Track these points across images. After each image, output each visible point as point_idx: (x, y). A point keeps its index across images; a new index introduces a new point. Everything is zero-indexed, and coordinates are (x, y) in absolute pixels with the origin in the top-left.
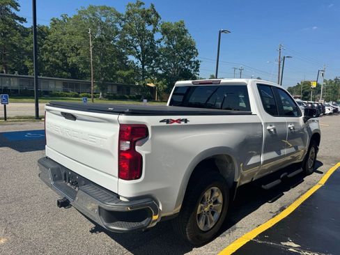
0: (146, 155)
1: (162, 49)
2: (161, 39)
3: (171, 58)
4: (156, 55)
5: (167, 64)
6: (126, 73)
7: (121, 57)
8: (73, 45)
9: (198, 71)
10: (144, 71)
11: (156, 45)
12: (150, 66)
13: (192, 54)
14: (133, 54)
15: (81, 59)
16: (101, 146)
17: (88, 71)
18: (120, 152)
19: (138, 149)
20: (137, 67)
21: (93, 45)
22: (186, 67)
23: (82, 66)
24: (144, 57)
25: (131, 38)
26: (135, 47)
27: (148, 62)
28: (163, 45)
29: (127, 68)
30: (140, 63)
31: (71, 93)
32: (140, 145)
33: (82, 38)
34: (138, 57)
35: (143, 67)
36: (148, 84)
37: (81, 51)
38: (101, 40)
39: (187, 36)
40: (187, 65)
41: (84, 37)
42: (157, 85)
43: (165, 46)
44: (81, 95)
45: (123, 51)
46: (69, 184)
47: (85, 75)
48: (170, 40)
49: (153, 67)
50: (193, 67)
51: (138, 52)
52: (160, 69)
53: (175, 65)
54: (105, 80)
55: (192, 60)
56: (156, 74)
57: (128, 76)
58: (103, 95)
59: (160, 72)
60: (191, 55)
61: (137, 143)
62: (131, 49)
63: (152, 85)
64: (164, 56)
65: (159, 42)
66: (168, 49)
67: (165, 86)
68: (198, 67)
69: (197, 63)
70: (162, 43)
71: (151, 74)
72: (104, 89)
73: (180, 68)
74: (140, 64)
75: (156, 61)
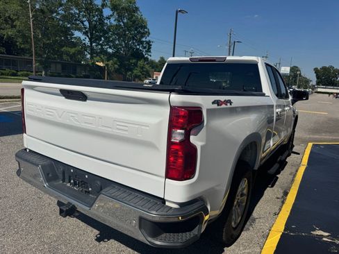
0: (202, 147)
1: (111, 26)
2: (111, 16)
3: (121, 36)
4: (105, 32)
5: (117, 42)
6: (72, 50)
7: (66, 32)
8: (7, 15)
9: (150, 52)
10: (92, 49)
11: (106, 21)
12: (99, 44)
13: (144, 33)
14: (79, 30)
15: (19, 31)
16: (139, 137)
17: (27, 46)
18: (170, 143)
19: (193, 139)
20: (85, 44)
21: (33, 16)
22: (138, 47)
23: (20, 40)
24: (92, 34)
25: (78, 12)
26: (82, 22)
27: (96, 40)
28: (113, 21)
29: (74, 45)
30: (87, 39)
31: (8, 71)
32: (196, 134)
33: (19, 8)
34: (85, 33)
35: (91, 44)
36: (97, 63)
37: (17, 23)
38: (42, 11)
39: (138, 15)
40: (138, 45)
41: (21, 6)
42: (107, 65)
43: (114, 23)
44: (19, 73)
45: (69, 26)
46: (69, 185)
47: (23, 51)
48: (120, 17)
49: (102, 45)
50: (145, 48)
51: (85, 28)
52: (110, 48)
53: (126, 44)
54: (48, 58)
55: (144, 39)
56: (106, 53)
57: (74, 54)
58: (46, 74)
59: (110, 51)
60: (143, 35)
61: (192, 132)
62: (78, 24)
63: (101, 64)
64: (114, 34)
65: (108, 18)
66: (118, 27)
67: (116, 66)
68: (150, 48)
69: (149, 43)
70: (112, 20)
71: (101, 52)
72: (47, 67)
73: (131, 47)
74: (87, 42)
75: (106, 38)
